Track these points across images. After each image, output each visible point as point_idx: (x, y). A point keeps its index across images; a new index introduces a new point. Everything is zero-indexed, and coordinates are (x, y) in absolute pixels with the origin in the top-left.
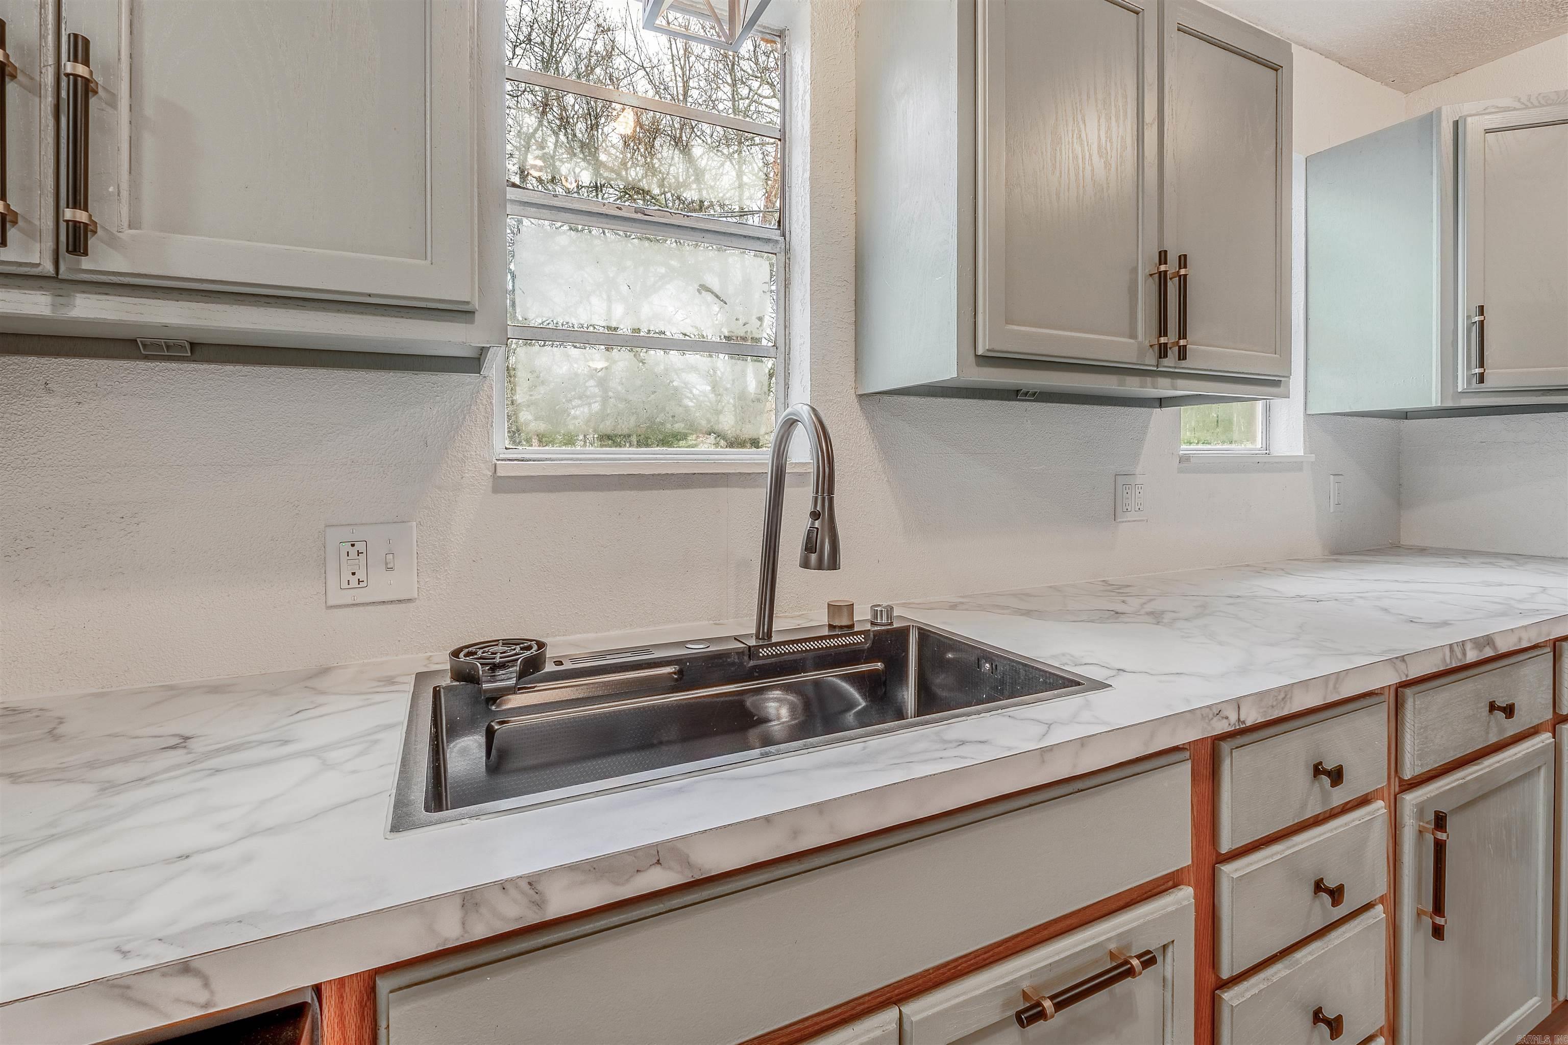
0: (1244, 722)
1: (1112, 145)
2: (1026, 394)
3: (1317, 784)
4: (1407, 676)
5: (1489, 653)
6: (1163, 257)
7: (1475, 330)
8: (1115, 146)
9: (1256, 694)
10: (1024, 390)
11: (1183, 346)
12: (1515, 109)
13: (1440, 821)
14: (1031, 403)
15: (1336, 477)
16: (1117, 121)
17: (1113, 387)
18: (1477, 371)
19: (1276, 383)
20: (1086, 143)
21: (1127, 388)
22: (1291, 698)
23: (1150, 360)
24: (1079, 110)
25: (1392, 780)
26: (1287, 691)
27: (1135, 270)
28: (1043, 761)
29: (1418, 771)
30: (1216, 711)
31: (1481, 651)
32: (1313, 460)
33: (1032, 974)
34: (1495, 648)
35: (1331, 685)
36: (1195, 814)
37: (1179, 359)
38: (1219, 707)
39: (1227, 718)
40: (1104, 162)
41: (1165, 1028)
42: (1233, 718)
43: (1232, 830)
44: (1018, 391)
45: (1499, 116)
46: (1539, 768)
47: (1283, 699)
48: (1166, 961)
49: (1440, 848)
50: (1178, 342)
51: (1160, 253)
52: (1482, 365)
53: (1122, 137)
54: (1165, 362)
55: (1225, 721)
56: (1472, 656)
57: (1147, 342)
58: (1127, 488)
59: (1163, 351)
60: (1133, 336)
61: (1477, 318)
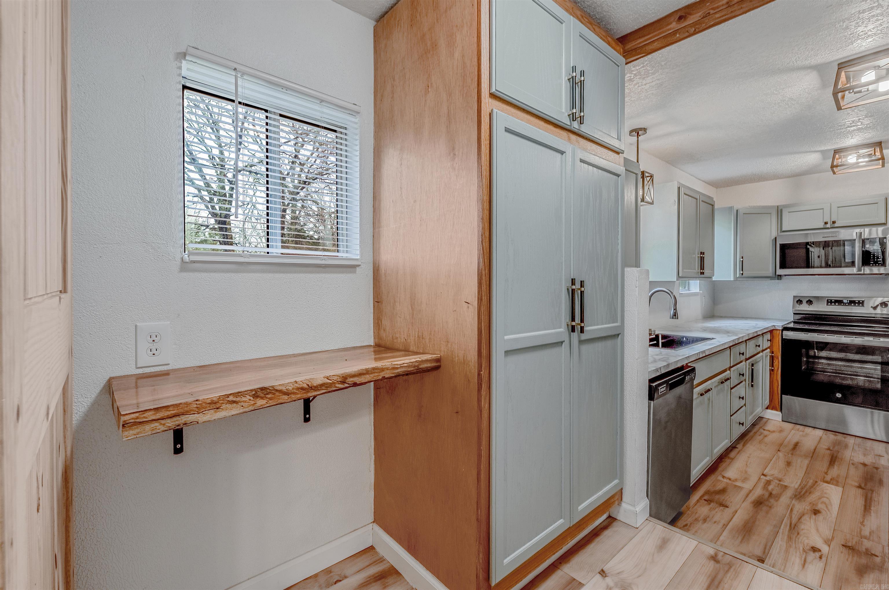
7: (741, 262)
13: (753, 365)
18: (742, 272)
49: (752, 369)
61: (742, 260)
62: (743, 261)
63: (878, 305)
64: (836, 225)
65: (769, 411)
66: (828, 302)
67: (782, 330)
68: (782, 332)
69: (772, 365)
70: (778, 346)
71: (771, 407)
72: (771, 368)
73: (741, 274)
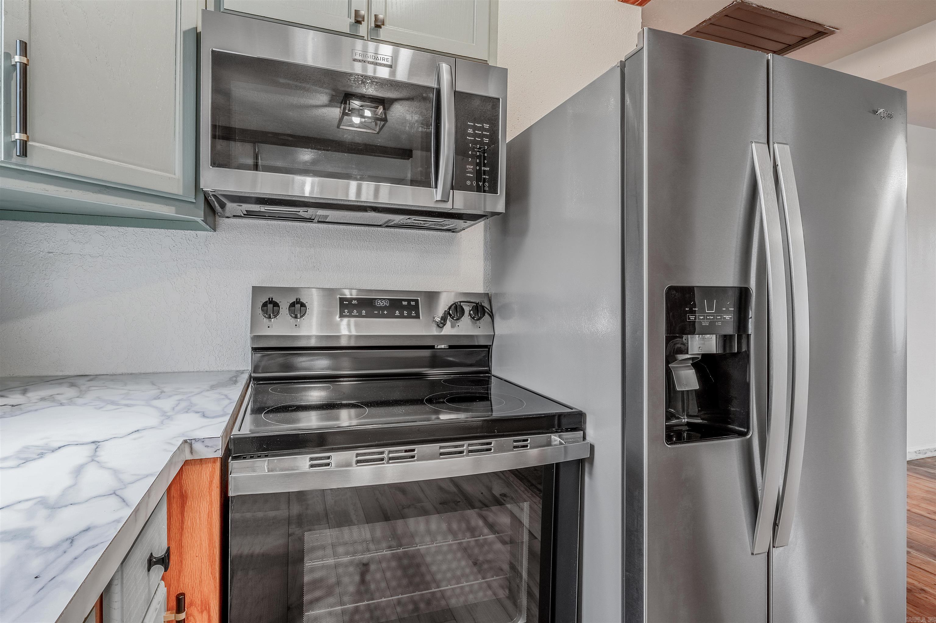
7: (17, 75)
52: (24, 129)
73: (17, 150)
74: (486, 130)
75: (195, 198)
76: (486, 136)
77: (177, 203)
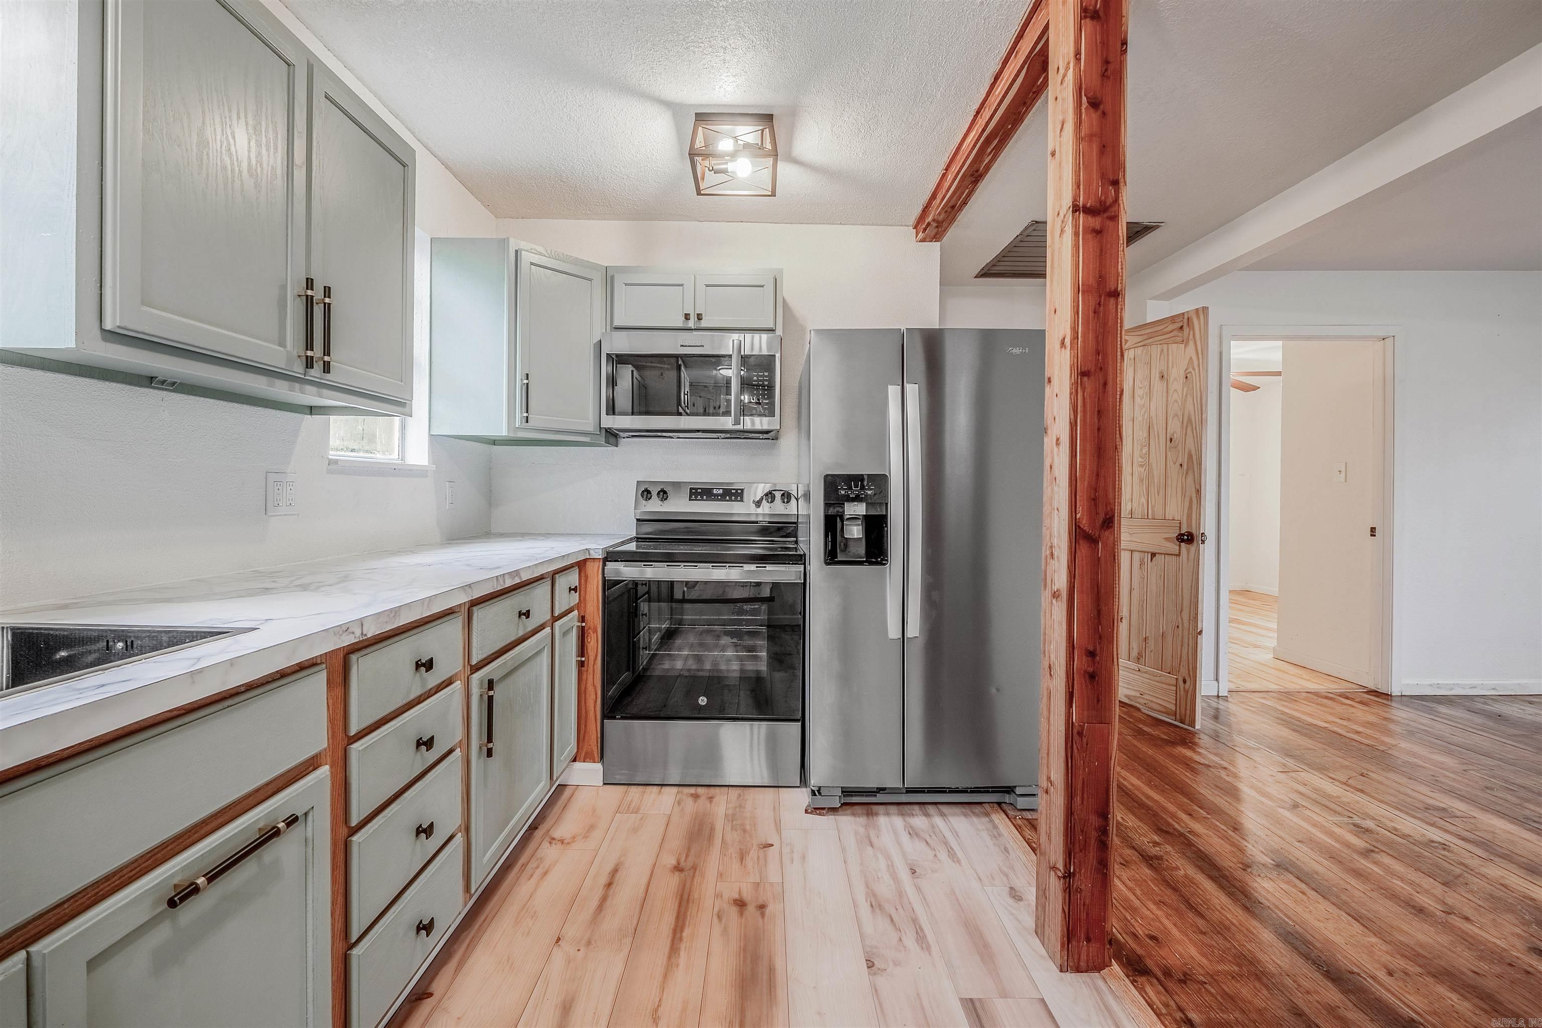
0: (366, 635)
1: (262, 170)
2: (163, 382)
3: (418, 674)
4: (472, 597)
5: (517, 580)
6: (310, 283)
7: (524, 388)
8: (265, 172)
9: (374, 614)
10: (161, 378)
11: (328, 362)
12: (544, 256)
13: (491, 684)
14: (169, 393)
15: (451, 483)
16: (268, 150)
17: (263, 387)
18: (525, 415)
19: (401, 404)
20: (235, 159)
21: (276, 390)
22: (399, 615)
23: (298, 369)
24: (228, 126)
25: (466, 667)
26: (396, 611)
27: (284, 288)
28: (194, 682)
29: (481, 657)
30: (345, 629)
31: (513, 579)
32: (435, 469)
33: (183, 869)
34: (520, 578)
35: (426, 604)
36: (331, 712)
37: (324, 372)
38: (348, 626)
39: (353, 633)
40: (254, 182)
41: (307, 876)
42: (358, 632)
43: (359, 716)
44: (152, 378)
45: (537, 256)
46: (544, 647)
47: (394, 616)
48: (307, 825)
49: (491, 699)
50: (323, 358)
51: (307, 279)
52: (527, 412)
53: (272, 167)
54: (312, 372)
55: (352, 635)
56: (509, 583)
57: (295, 352)
58: (279, 485)
59: (309, 363)
60: (282, 344)
61: (525, 381)
62: (528, 384)
63: (762, 499)
64: (704, 324)
65: (578, 765)
66: (691, 494)
67: (605, 560)
68: (604, 565)
69: (582, 650)
70: (596, 600)
71: (582, 757)
72: (579, 659)
73: (524, 420)
74: (766, 376)
75: (600, 432)
76: (766, 380)
77: (591, 435)
